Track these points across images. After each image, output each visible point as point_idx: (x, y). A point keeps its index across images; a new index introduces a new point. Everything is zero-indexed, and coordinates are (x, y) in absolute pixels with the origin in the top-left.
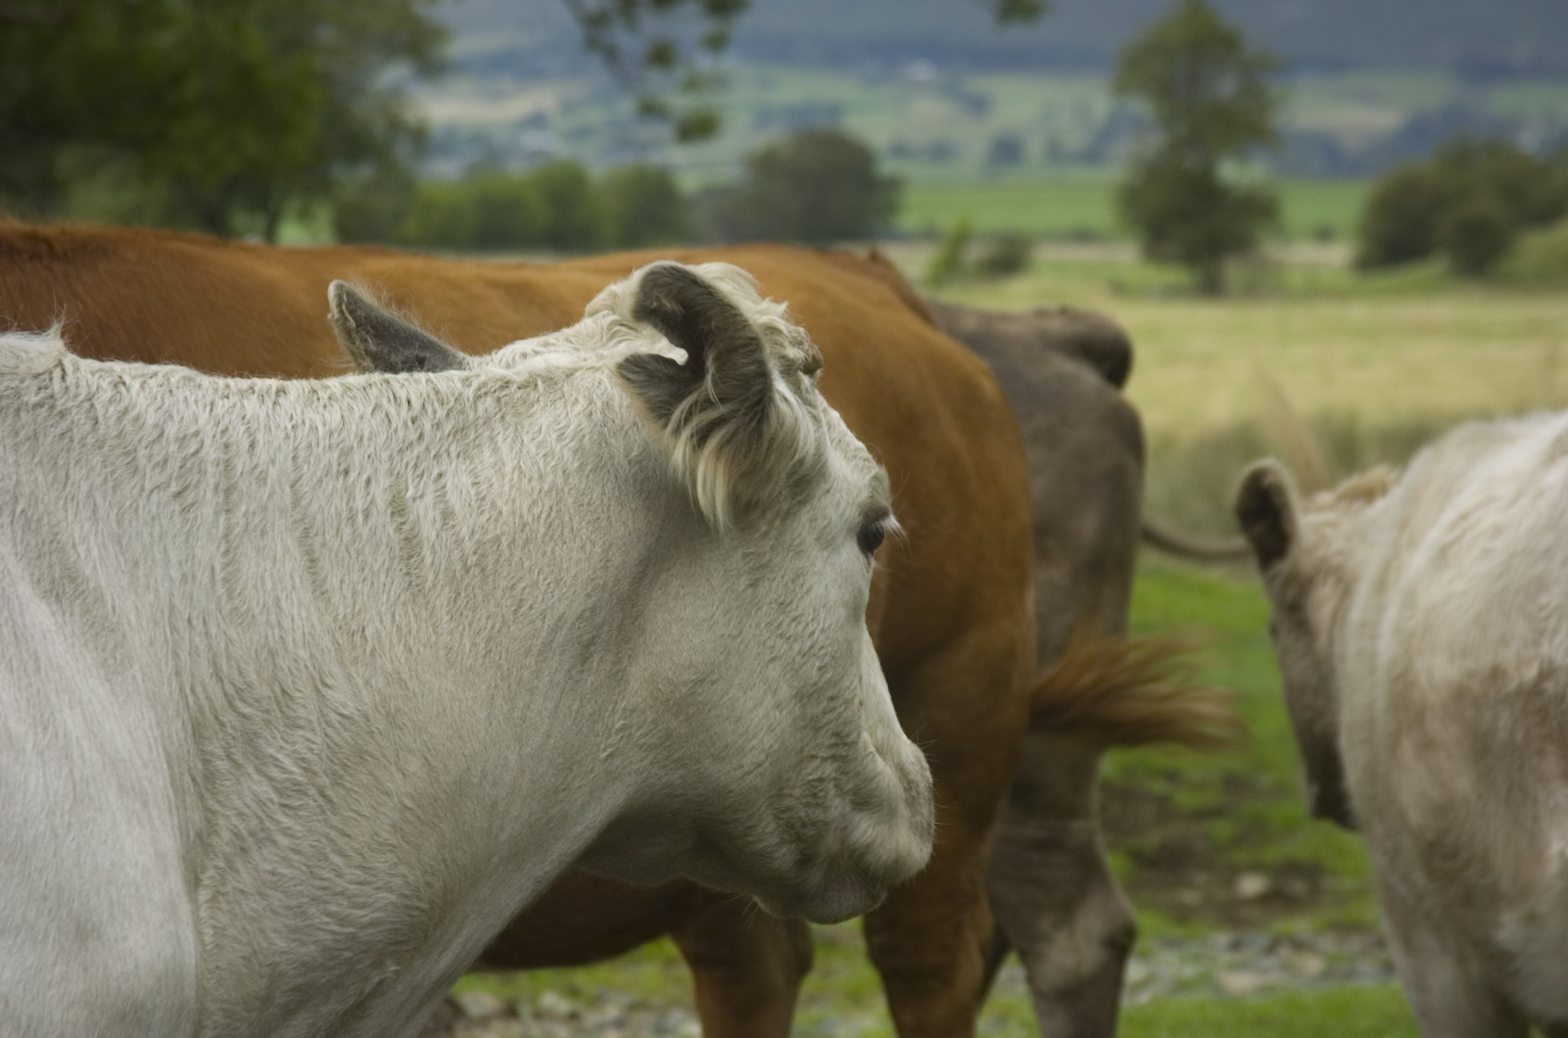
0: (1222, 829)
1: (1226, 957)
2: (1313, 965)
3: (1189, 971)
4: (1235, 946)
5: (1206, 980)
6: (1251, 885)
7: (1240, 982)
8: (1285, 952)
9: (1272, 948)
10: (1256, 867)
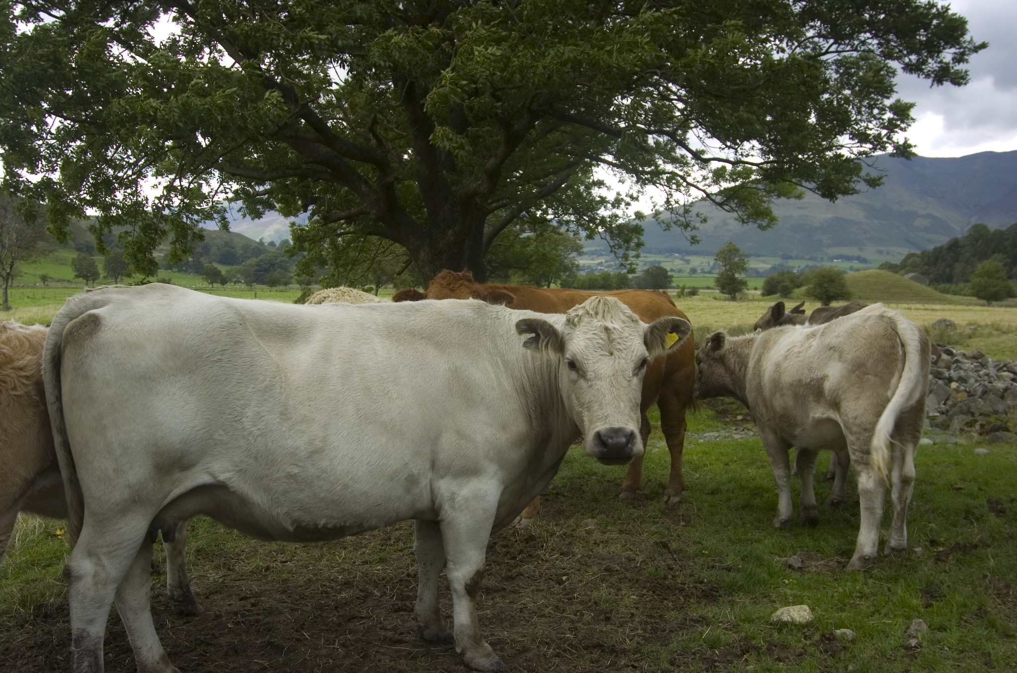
0: (734, 406)
1: (734, 432)
2: (752, 433)
3: (727, 434)
4: (736, 430)
5: (730, 436)
6: (740, 417)
7: (737, 437)
8: (746, 431)
9: (743, 430)
10: (741, 414)
